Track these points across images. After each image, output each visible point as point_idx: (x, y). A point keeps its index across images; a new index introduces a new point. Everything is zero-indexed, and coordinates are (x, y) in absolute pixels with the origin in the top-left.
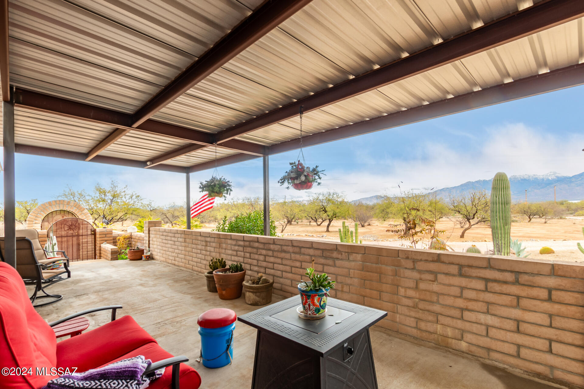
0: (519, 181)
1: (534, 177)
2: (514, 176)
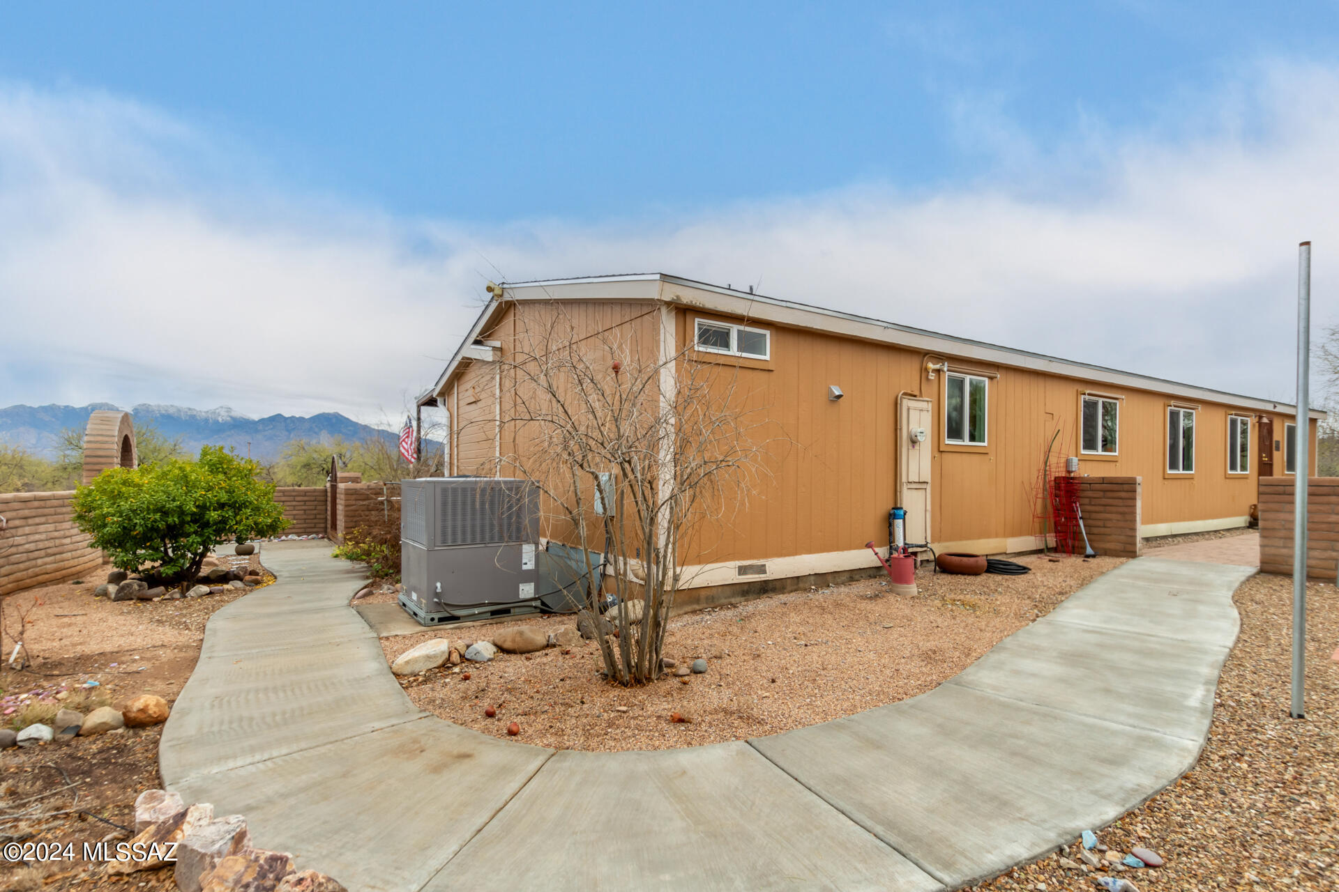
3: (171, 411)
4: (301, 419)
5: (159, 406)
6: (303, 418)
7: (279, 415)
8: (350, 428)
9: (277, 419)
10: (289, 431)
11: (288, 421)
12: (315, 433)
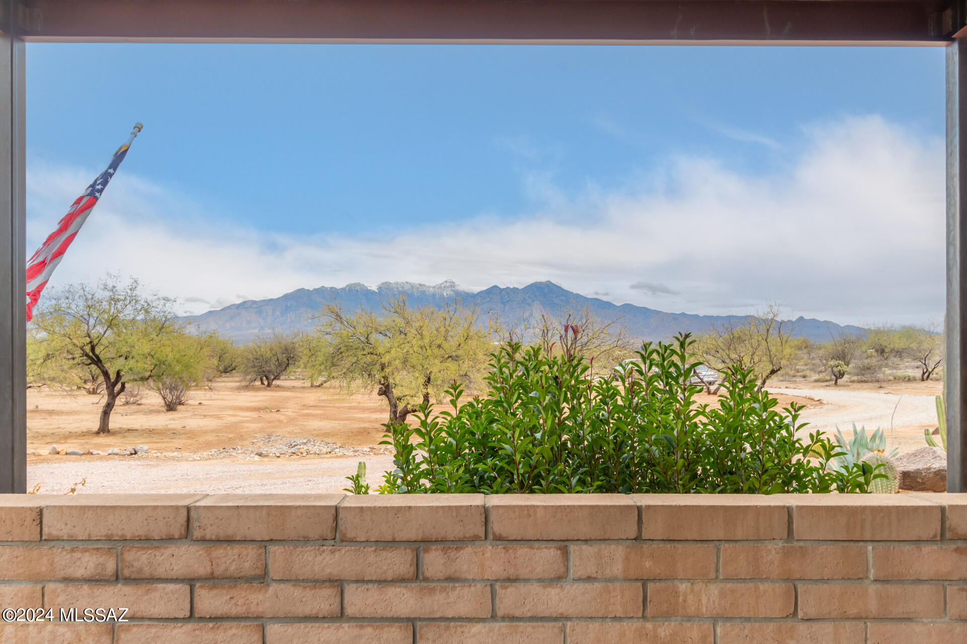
3: (407, 287)
4: (515, 289)
5: (397, 283)
6: (517, 289)
7: (495, 287)
8: (562, 298)
9: (494, 291)
10: (504, 303)
11: (504, 292)
12: (528, 304)
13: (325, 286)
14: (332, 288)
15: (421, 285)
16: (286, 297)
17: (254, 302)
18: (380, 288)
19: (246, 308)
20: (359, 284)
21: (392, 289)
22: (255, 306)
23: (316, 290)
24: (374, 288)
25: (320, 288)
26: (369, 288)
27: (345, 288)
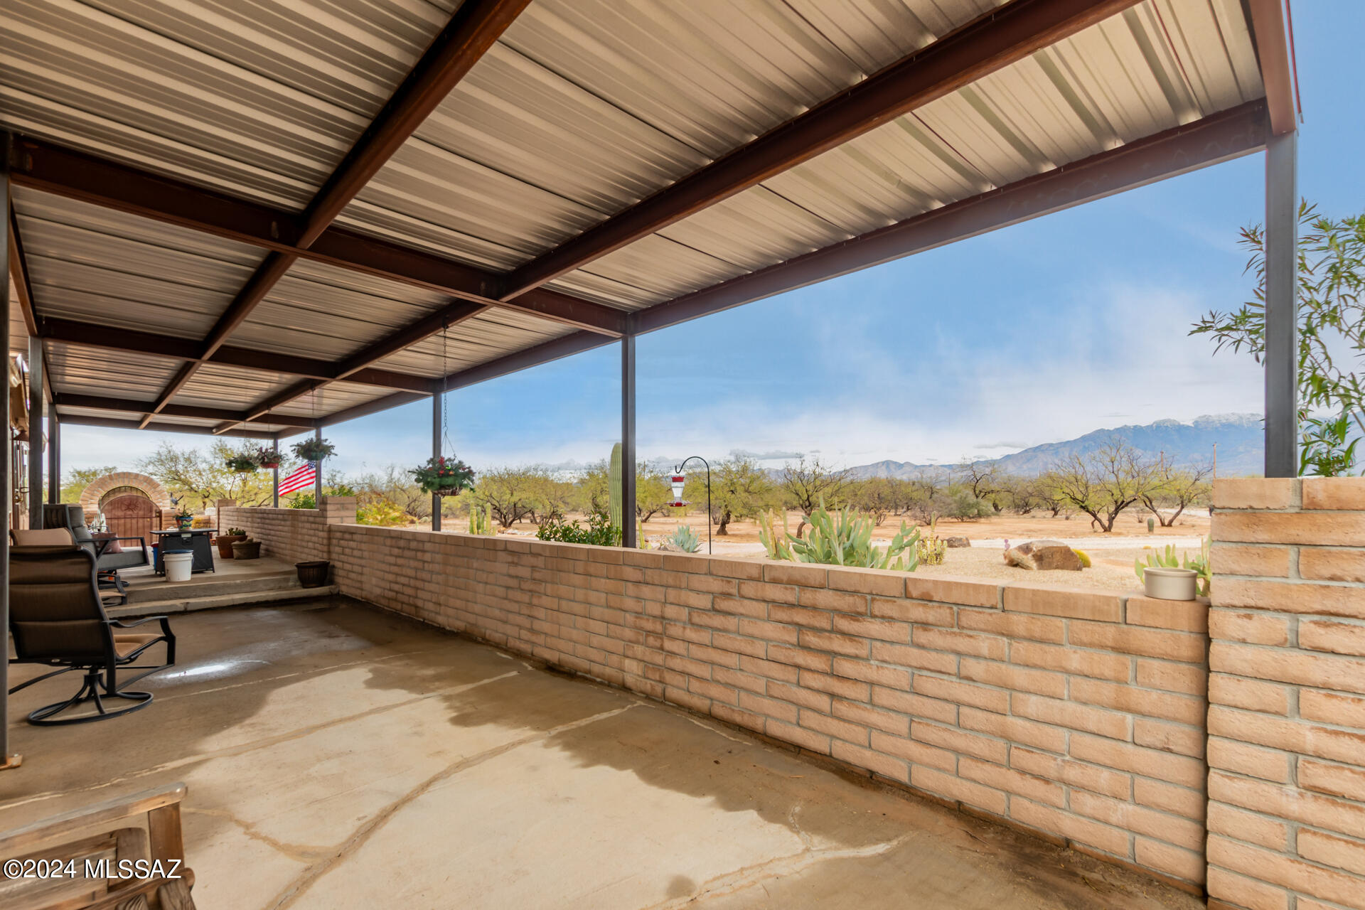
0: (1216, 428)
1: (1251, 420)
2: (1205, 416)
13: (1128, 424)
14: (1135, 427)
15: (1252, 415)
16: (1084, 438)
17: (1051, 445)
18: (1196, 422)
19: (1043, 451)
20: (1169, 420)
21: (1213, 422)
22: (1051, 448)
23: (1117, 430)
24: (1190, 424)
25: (1121, 428)
26: (1182, 423)
27: (1152, 426)
